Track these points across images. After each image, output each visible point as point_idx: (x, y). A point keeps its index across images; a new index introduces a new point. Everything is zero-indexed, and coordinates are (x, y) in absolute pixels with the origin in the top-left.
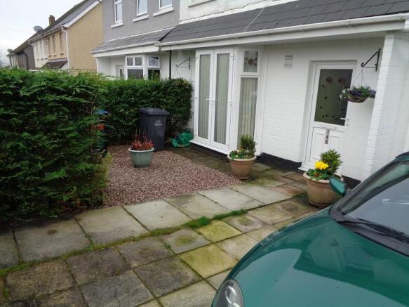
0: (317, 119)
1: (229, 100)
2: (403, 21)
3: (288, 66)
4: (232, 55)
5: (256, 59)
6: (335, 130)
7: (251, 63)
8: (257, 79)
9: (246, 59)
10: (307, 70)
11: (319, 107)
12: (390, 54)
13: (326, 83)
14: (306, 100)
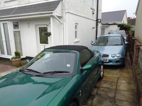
0: (41, 43)
1: (10, 39)
2: (52, 13)
3: (29, 26)
4: (8, 23)
5: (18, 25)
6: (46, 46)
7: (16, 26)
8: (20, 31)
9: (14, 25)
10: (35, 28)
11: (41, 39)
12: (52, 22)
13: (41, 32)
14: (36, 37)
